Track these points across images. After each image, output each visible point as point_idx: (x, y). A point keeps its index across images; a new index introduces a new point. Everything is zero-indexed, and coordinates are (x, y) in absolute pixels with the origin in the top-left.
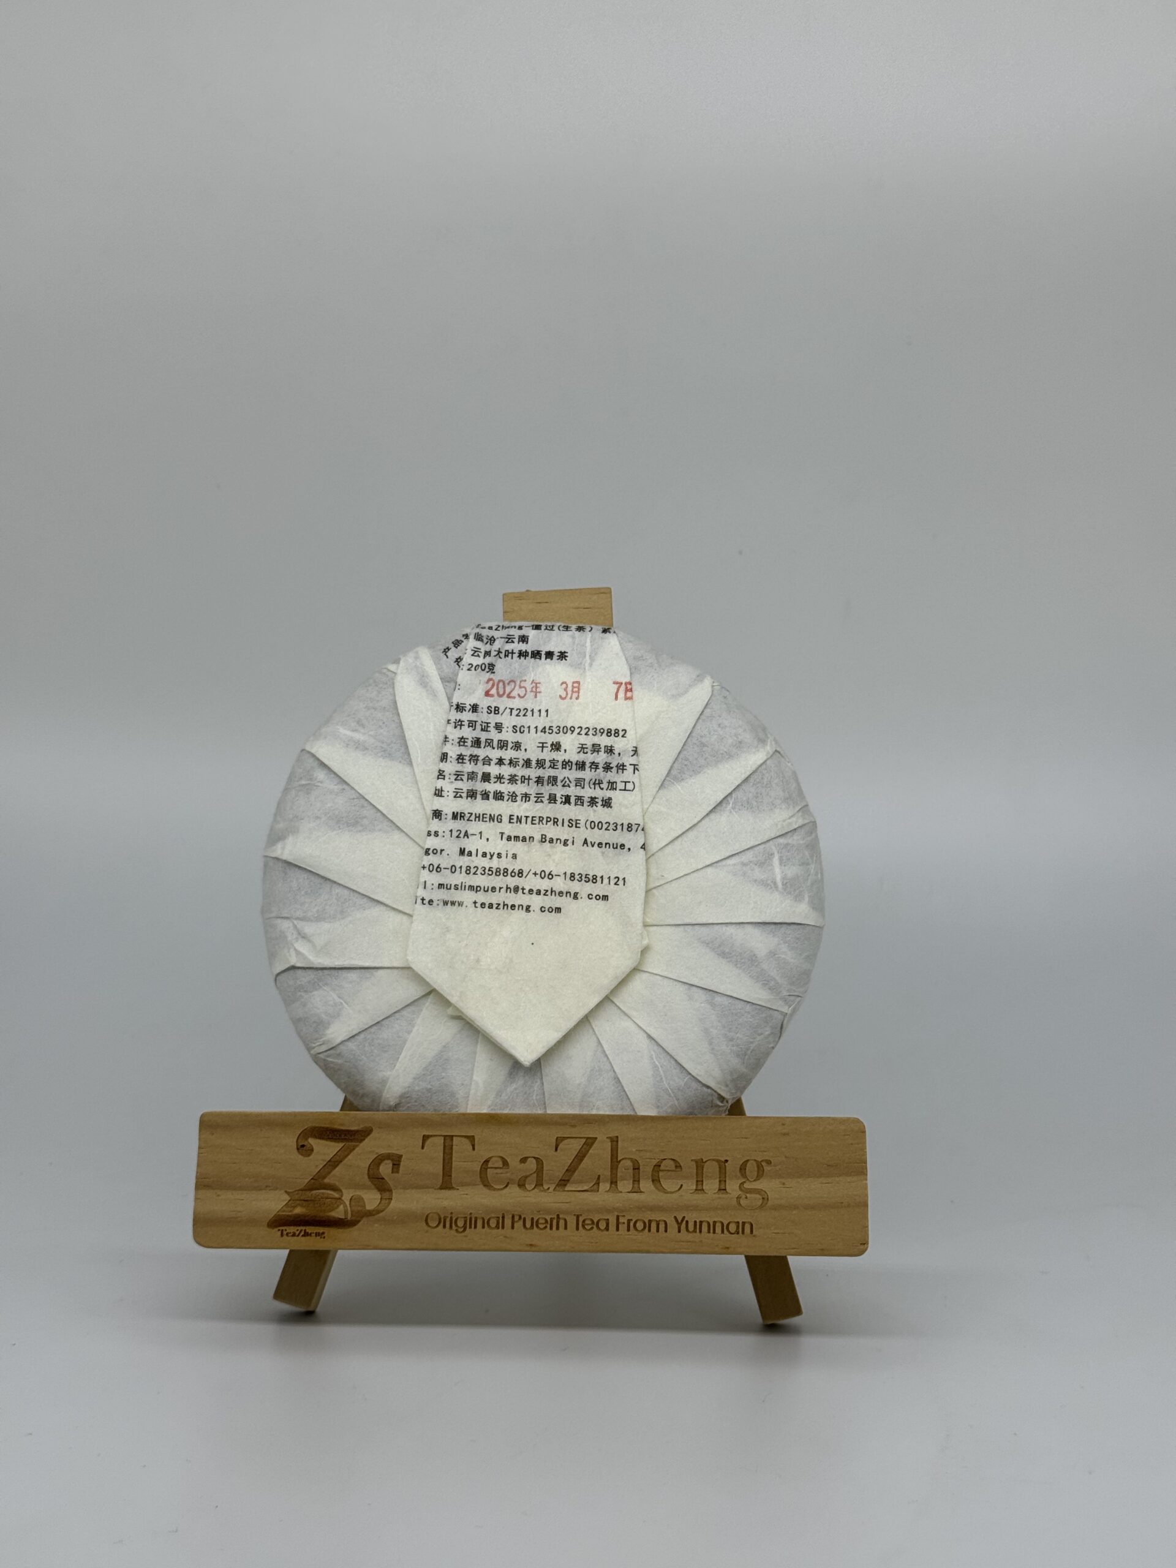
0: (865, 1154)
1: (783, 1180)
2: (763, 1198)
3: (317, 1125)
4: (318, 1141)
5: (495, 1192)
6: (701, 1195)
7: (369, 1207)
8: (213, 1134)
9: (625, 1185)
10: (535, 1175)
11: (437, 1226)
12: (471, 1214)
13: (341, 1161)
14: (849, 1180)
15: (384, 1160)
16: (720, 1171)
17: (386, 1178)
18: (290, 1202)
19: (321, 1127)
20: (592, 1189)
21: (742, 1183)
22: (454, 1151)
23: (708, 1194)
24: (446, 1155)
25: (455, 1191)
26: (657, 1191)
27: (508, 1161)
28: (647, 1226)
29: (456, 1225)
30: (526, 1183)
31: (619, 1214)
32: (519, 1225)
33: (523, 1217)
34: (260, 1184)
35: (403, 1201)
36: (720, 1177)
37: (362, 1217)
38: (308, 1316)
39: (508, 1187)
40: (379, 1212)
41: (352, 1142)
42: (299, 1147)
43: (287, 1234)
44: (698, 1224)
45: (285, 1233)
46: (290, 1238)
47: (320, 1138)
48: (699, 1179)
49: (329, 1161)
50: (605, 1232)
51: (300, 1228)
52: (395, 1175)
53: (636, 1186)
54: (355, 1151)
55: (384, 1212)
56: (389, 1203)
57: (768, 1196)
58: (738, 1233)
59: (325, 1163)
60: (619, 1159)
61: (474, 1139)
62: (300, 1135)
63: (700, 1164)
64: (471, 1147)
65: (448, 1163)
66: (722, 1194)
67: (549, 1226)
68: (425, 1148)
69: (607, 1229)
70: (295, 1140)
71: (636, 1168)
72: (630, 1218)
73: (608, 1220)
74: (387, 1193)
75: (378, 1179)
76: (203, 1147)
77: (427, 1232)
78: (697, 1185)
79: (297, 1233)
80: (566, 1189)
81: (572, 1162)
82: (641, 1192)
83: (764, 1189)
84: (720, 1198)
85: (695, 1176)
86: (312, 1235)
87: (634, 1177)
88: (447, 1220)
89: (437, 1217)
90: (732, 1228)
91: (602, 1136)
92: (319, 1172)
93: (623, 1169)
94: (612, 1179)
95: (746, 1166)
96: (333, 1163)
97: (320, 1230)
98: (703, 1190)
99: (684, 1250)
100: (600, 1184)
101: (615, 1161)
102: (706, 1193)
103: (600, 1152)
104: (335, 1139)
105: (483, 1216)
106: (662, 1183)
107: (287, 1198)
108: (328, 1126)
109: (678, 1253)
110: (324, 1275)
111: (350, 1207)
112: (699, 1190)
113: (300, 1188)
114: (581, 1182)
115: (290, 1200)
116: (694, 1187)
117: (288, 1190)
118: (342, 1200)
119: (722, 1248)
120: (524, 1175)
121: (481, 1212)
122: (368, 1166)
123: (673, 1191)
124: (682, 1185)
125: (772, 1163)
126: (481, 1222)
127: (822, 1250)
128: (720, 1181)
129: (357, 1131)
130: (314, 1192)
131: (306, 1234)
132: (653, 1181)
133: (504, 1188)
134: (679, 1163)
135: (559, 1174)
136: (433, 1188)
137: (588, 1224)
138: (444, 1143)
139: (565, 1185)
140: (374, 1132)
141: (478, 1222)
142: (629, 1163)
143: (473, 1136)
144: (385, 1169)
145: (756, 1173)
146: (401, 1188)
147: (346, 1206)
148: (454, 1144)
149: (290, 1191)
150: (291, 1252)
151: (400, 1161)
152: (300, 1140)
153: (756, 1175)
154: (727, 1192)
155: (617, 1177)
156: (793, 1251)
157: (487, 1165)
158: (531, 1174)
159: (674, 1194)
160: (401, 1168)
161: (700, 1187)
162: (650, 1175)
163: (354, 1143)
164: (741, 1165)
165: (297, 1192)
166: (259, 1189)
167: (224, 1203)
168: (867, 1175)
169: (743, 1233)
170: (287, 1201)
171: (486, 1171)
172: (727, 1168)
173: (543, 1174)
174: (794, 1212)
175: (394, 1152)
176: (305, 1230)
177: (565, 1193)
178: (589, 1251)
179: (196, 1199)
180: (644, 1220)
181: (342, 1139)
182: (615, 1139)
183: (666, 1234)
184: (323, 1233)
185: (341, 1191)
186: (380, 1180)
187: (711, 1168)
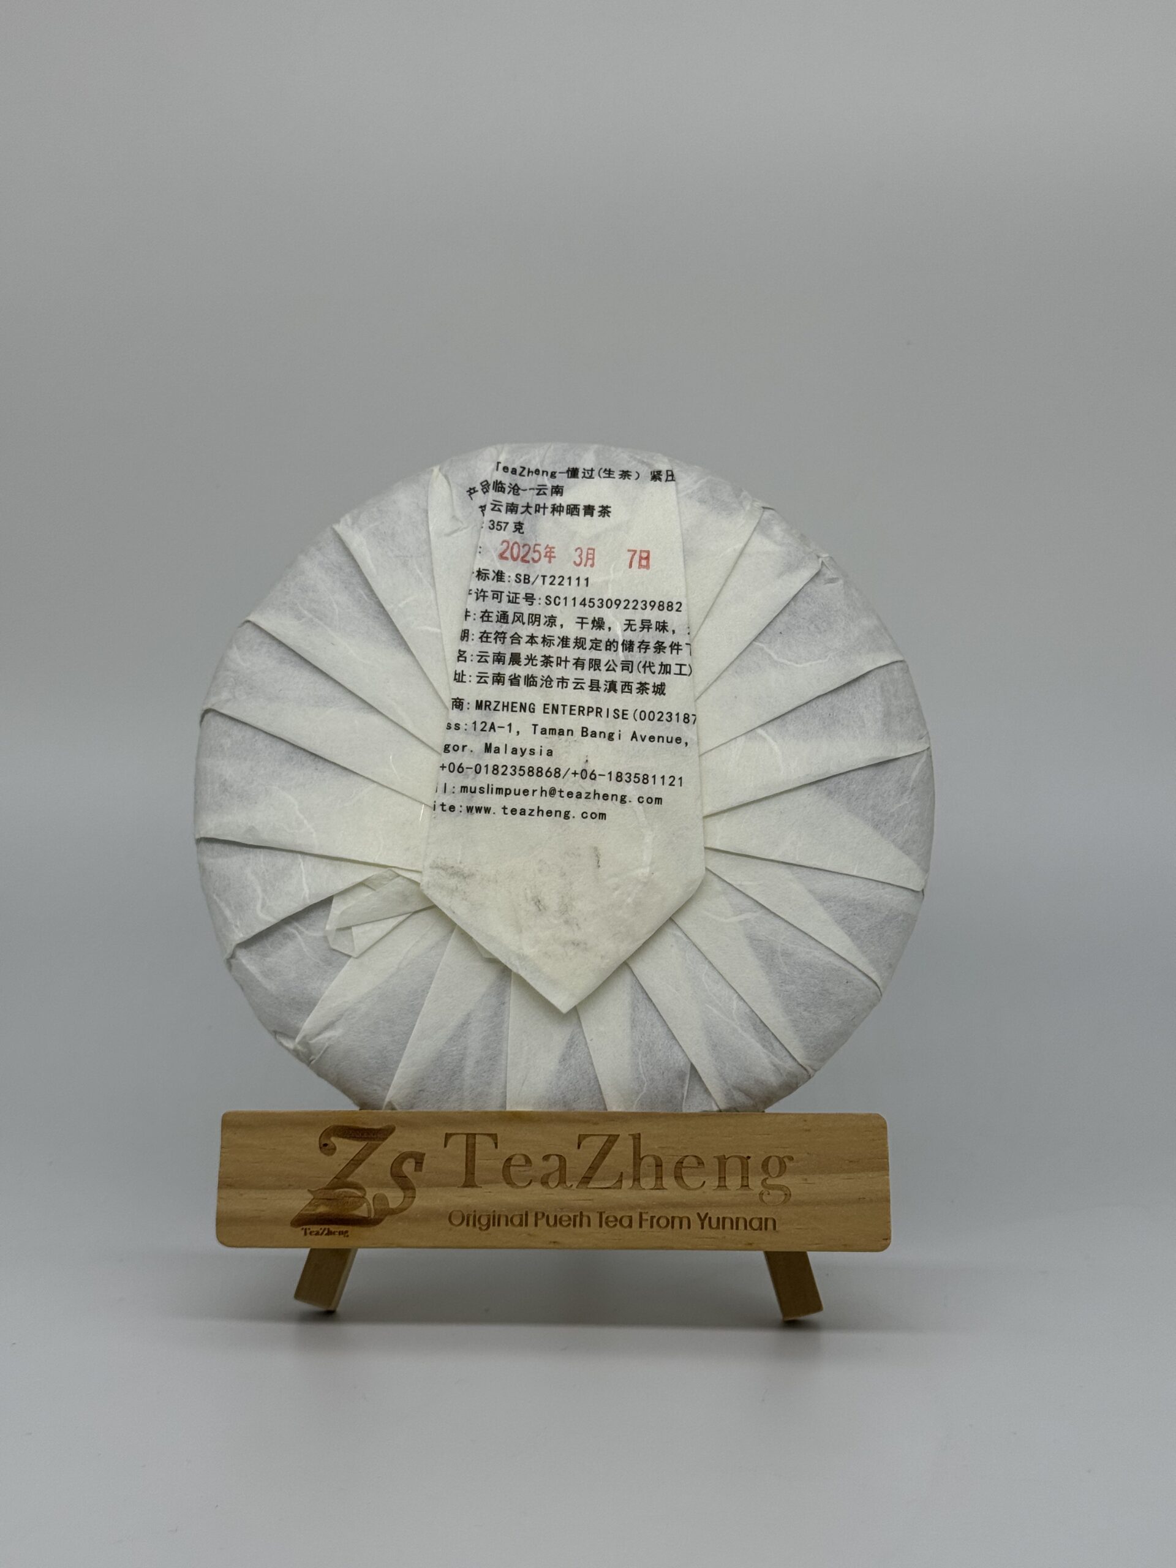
0: (886, 1150)
1: (805, 1177)
2: (786, 1194)
3: (340, 1124)
4: (341, 1139)
5: (519, 1190)
6: (724, 1191)
7: (392, 1205)
8: (235, 1134)
9: (648, 1182)
10: (558, 1172)
11: (461, 1224)
12: (494, 1211)
13: (364, 1160)
14: (870, 1176)
15: (407, 1158)
16: (742, 1168)
17: (409, 1177)
18: (313, 1202)
19: (343, 1126)
20: (614, 1186)
21: (765, 1180)
22: (476, 1149)
23: (730, 1190)
24: (469, 1153)
25: (479, 1189)
26: (680, 1188)
27: (530, 1157)
28: (670, 1222)
29: (480, 1223)
30: (549, 1181)
31: (642, 1211)
32: (542, 1222)
33: (546, 1215)
34: (285, 1183)
35: (425, 1199)
36: (742, 1174)
37: (386, 1215)
38: (328, 1315)
39: (532, 1184)
40: (402, 1210)
41: (374, 1140)
42: (322, 1145)
43: (311, 1233)
44: (721, 1220)
45: (308, 1232)
46: (313, 1237)
47: (343, 1137)
48: (721, 1176)
49: (352, 1160)
50: (628, 1230)
51: (323, 1227)
52: (420, 1173)
53: (659, 1183)
54: (377, 1151)
55: (408, 1210)
56: (412, 1202)
57: (790, 1192)
58: (761, 1229)
59: (348, 1161)
60: (641, 1157)
61: (497, 1136)
62: (322, 1135)
63: (722, 1161)
64: (494, 1145)
65: (471, 1161)
66: (745, 1190)
67: (572, 1223)
68: (448, 1146)
69: (630, 1226)
70: (318, 1139)
71: (659, 1165)
72: (653, 1215)
73: (631, 1216)
74: (410, 1191)
75: (400, 1177)
76: (226, 1147)
77: (450, 1229)
78: (719, 1181)
79: (321, 1232)
80: (589, 1186)
81: (595, 1159)
82: (664, 1189)
83: (786, 1185)
84: (742, 1194)
85: (718, 1173)
86: (337, 1233)
87: (656, 1174)
88: (470, 1218)
89: (460, 1213)
90: (755, 1224)
91: (624, 1133)
92: (341, 1171)
93: (646, 1167)
94: (634, 1176)
95: (768, 1161)
96: (356, 1162)
97: (343, 1228)
98: (725, 1186)
99: (706, 1247)
100: (623, 1181)
101: (637, 1158)
102: (728, 1189)
103: (623, 1150)
104: (359, 1138)
105: (506, 1213)
106: (685, 1180)
107: (311, 1196)
108: (352, 1125)
109: (704, 1249)
110: (345, 1272)
111: (374, 1205)
112: (721, 1186)
113: (325, 1186)
114: (604, 1179)
115: (312, 1200)
116: (717, 1183)
117: (310, 1189)
118: (365, 1199)
119: (746, 1244)
120: (547, 1172)
121: (504, 1209)
122: (390, 1165)
123: (696, 1187)
124: (704, 1182)
125: (794, 1158)
126: (505, 1219)
127: (845, 1245)
128: (742, 1178)
129: (380, 1130)
130: (337, 1191)
131: (330, 1233)
132: (676, 1177)
133: (527, 1186)
134: (700, 1159)
135: (583, 1171)
136: (454, 1186)
137: (612, 1221)
138: (467, 1141)
139: (589, 1182)
140: (396, 1130)
141: (501, 1222)
142: (651, 1160)
143: (496, 1135)
144: (408, 1167)
145: (778, 1169)
146: (424, 1187)
147: (370, 1204)
148: (477, 1141)
149: (313, 1190)
150: (312, 1251)
151: (423, 1159)
152: (322, 1138)
153: (778, 1172)
154: (749, 1188)
155: (639, 1174)
156: (815, 1247)
157: (510, 1163)
158: (553, 1172)
159: (697, 1192)
160: (424, 1165)
161: (722, 1184)
162: (673, 1173)
163: (377, 1142)
164: (764, 1161)
165: (319, 1192)
166: (281, 1188)
167: (247, 1203)
168: (888, 1170)
169: (766, 1229)
170: (309, 1201)
171: (509, 1169)
172: (750, 1165)
173: (565, 1171)
174: (816, 1208)
175: (417, 1150)
176: (329, 1229)
177: (588, 1190)
178: (613, 1248)
179: (220, 1199)
180: (668, 1217)
181: (365, 1138)
182: (637, 1137)
183: (689, 1231)
184: (347, 1232)
185: (365, 1190)
186: (404, 1178)
187: (734, 1165)
